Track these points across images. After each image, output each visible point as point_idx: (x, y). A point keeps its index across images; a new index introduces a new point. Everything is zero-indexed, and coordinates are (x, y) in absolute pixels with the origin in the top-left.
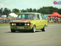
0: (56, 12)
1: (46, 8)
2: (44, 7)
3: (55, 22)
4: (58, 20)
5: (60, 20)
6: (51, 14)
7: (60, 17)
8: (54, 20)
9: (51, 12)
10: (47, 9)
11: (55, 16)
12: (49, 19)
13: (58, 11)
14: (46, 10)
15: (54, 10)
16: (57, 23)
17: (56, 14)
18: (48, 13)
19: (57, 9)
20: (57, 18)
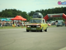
0: (19, 15)
1: (9, 10)
2: (6, 10)
3: (18, 26)
4: (21, 24)
5: (24, 24)
6: (14, 17)
7: (23, 21)
8: (18, 24)
9: (14, 15)
10: (10, 12)
11: (19, 20)
12: (13, 22)
13: (22, 14)
14: (8, 12)
15: (17, 13)
16: (21, 27)
17: (20, 17)
18: (11, 16)
19: (21, 11)
20: (20, 21)
